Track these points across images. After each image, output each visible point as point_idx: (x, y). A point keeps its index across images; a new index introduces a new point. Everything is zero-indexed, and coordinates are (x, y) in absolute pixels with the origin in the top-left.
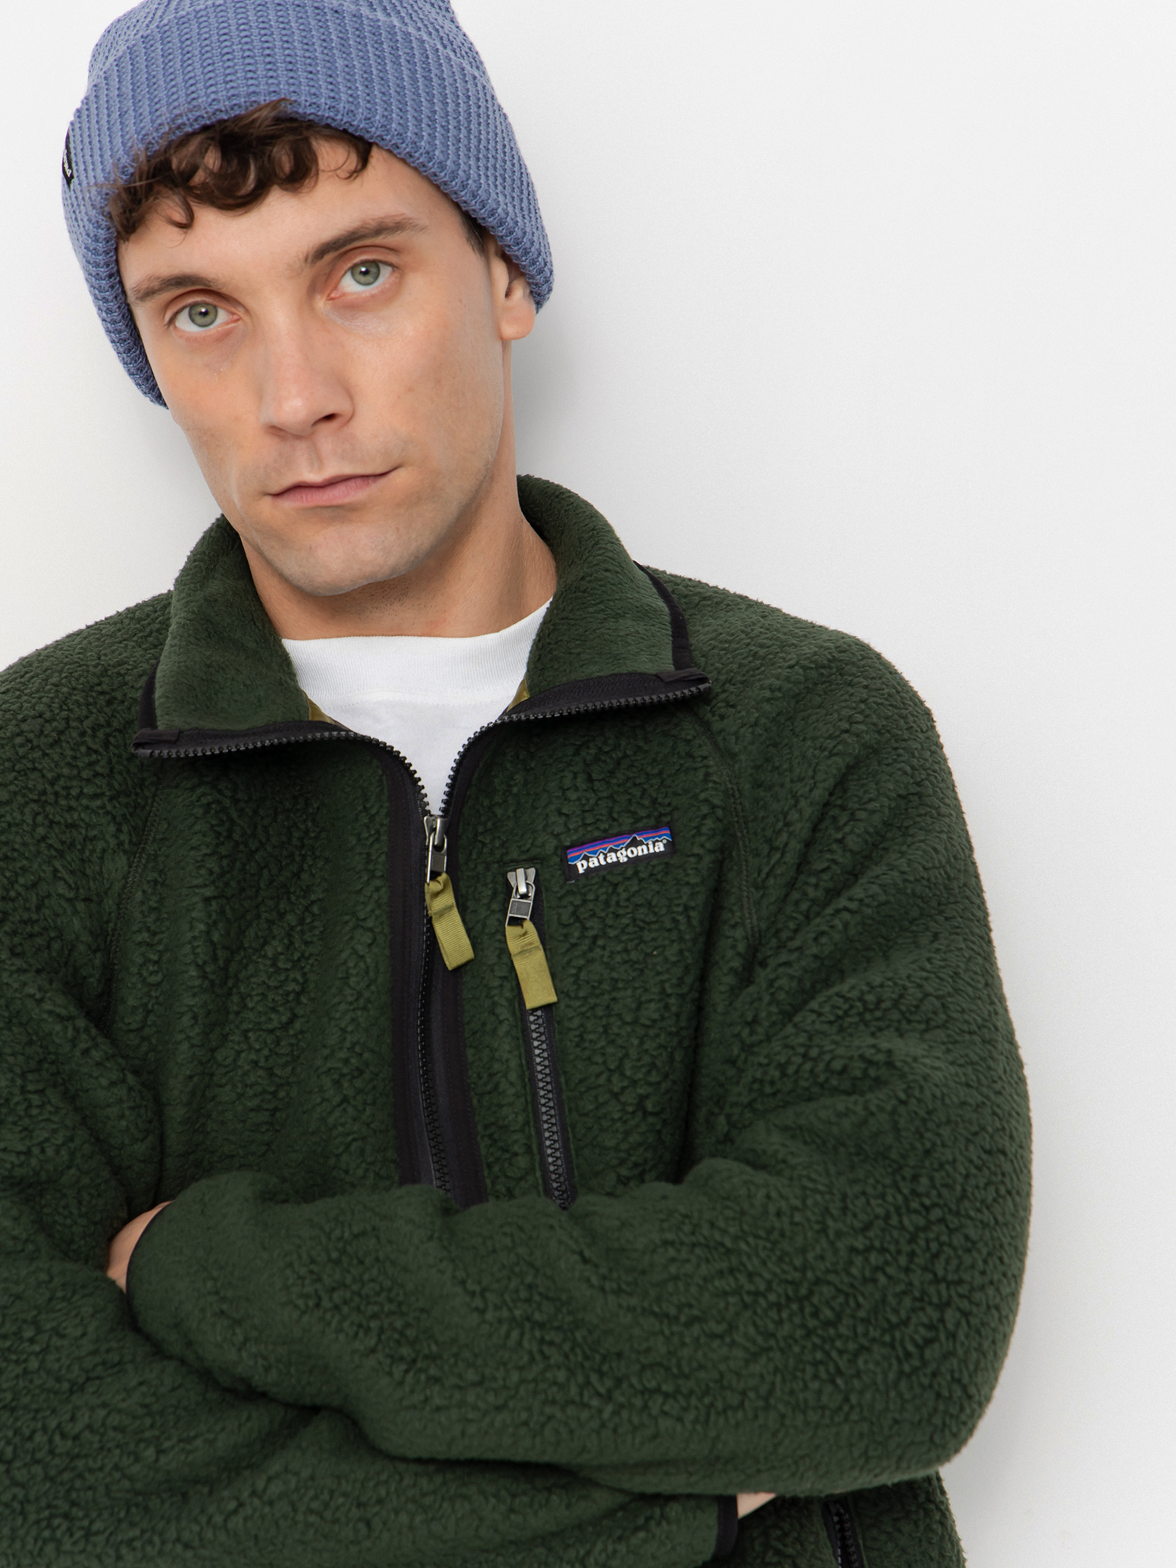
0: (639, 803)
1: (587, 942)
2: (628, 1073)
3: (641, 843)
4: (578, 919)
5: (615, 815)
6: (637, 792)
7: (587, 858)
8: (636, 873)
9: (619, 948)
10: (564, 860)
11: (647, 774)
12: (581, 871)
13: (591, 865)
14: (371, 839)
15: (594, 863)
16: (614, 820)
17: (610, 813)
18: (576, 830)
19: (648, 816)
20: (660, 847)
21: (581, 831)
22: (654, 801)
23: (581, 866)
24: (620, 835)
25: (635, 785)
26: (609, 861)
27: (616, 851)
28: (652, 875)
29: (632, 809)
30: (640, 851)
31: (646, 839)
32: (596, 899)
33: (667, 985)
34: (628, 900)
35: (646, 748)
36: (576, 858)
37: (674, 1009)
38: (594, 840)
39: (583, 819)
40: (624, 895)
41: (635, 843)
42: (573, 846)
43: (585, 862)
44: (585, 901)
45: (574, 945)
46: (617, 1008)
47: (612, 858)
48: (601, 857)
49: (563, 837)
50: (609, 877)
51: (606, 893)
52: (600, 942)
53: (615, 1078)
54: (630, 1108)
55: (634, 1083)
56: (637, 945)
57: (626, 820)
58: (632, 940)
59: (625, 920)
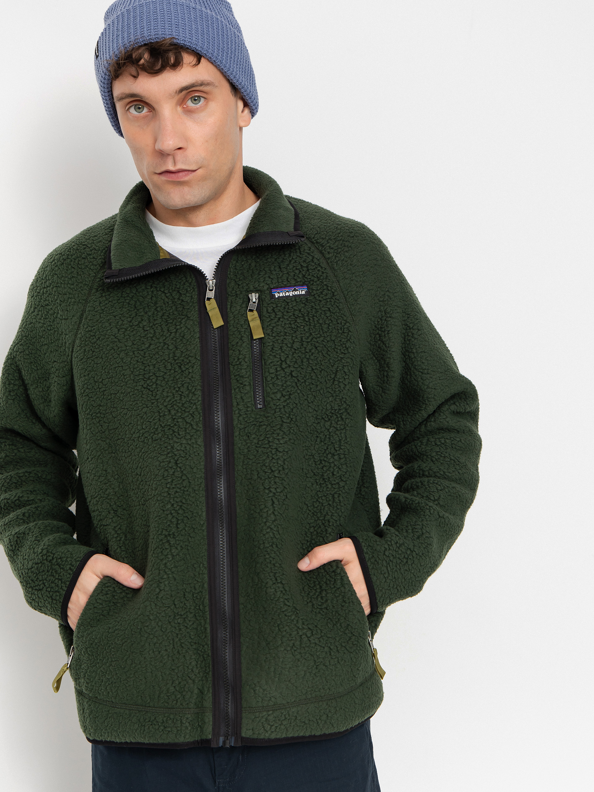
0: (298, 276)
1: (277, 319)
2: (288, 363)
3: (297, 290)
4: (274, 312)
5: (289, 280)
6: (297, 272)
7: (278, 293)
8: (295, 300)
9: (288, 322)
10: (271, 292)
11: (302, 266)
12: (277, 297)
13: (280, 295)
15: (281, 295)
16: (288, 281)
17: (287, 279)
18: (275, 283)
19: (300, 282)
20: (304, 292)
21: (277, 284)
22: (304, 276)
23: (277, 295)
24: (290, 286)
25: (296, 269)
26: (286, 295)
27: (289, 292)
28: (301, 301)
29: (295, 278)
30: (297, 293)
31: (299, 289)
32: (281, 306)
33: (303, 338)
34: (292, 307)
35: (301, 256)
36: (275, 292)
37: (305, 346)
38: (281, 287)
39: (278, 280)
40: (291, 306)
41: (295, 290)
42: (274, 288)
43: (278, 294)
44: (277, 306)
45: (272, 319)
46: (285, 342)
47: (287, 294)
48: (284, 293)
49: (270, 285)
50: (286, 300)
51: (285, 305)
52: (281, 320)
53: (284, 363)
54: (288, 374)
55: (289, 366)
56: (294, 323)
57: (293, 282)
58: (293, 321)
59: (290, 314)
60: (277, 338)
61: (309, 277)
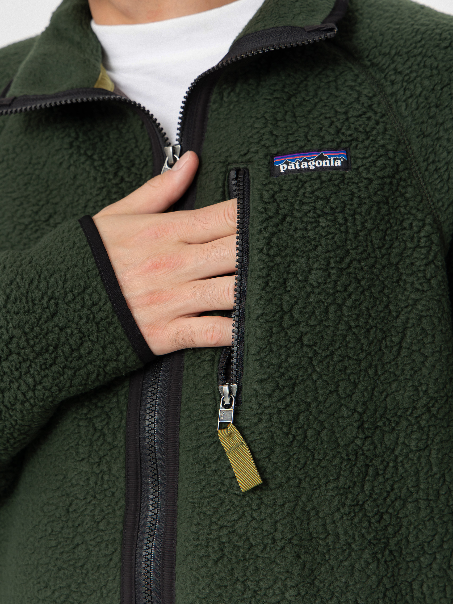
0: (327, 131)
1: (280, 217)
2: (296, 316)
3: (326, 158)
4: (275, 200)
5: (309, 138)
6: (326, 123)
7: (287, 163)
8: (320, 177)
9: (300, 226)
10: (271, 163)
11: (336, 112)
12: (282, 171)
13: (290, 168)
14: (142, 165)
15: (292, 167)
16: (309, 141)
17: (306, 136)
18: (281, 145)
19: (333, 141)
20: (338, 163)
21: (285, 146)
22: (338, 131)
23: (283, 168)
24: (310, 151)
25: (326, 118)
26: (302, 166)
27: (308, 161)
28: (330, 180)
29: (322, 134)
30: (325, 163)
31: (330, 156)
32: (290, 190)
33: (332, 261)
34: (312, 193)
35: (337, 94)
36: (280, 162)
37: (333, 277)
38: (292, 153)
39: (287, 139)
40: (309, 190)
41: (322, 158)
42: (278, 154)
43: (285, 166)
44: (281, 190)
45: (270, 217)
46: (293, 269)
47: (305, 165)
48: (297, 164)
49: (271, 148)
50: (300, 177)
51: (297, 186)
52: (289, 219)
53: (286, 317)
54: (293, 340)
55: (298, 323)
56: (315, 228)
57: (316, 141)
58: (312, 223)
59: (307, 208)
60: (278, 260)
61: (349, 132)
